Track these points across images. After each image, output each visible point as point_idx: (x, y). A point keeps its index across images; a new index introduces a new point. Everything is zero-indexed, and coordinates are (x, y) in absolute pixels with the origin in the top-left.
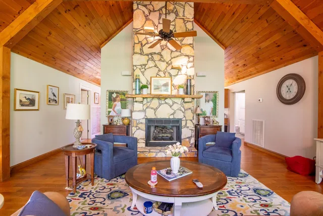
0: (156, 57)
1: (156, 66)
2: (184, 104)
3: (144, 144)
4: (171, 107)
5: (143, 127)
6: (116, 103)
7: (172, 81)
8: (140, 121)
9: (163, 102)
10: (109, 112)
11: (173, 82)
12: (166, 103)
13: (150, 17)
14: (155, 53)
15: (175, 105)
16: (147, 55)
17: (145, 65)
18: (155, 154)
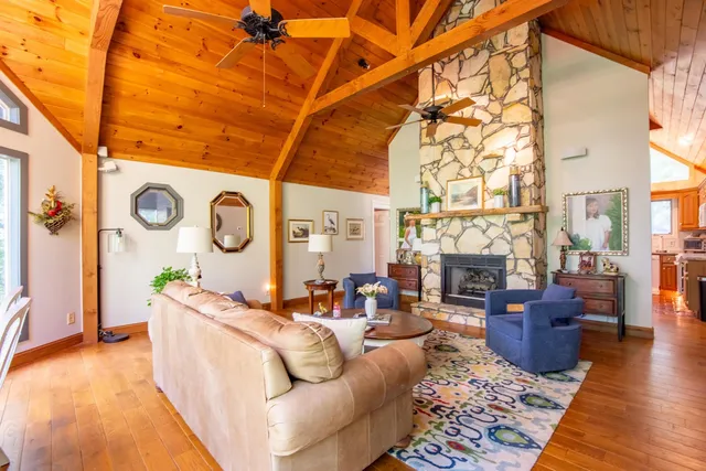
0: (456, 144)
1: (456, 159)
2: (511, 226)
3: (439, 299)
4: (484, 232)
5: (437, 268)
6: (410, 228)
7: (484, 182)
8: (433, 259)
9: (469, 224)
10: (401, 243)
11: (488, 184)
12: (474, 226)
13: (444, 76)
14: (453, 137)
15: (492, 228)
16: (441, 143)
17: (438, 162)
18: (447, 316)
